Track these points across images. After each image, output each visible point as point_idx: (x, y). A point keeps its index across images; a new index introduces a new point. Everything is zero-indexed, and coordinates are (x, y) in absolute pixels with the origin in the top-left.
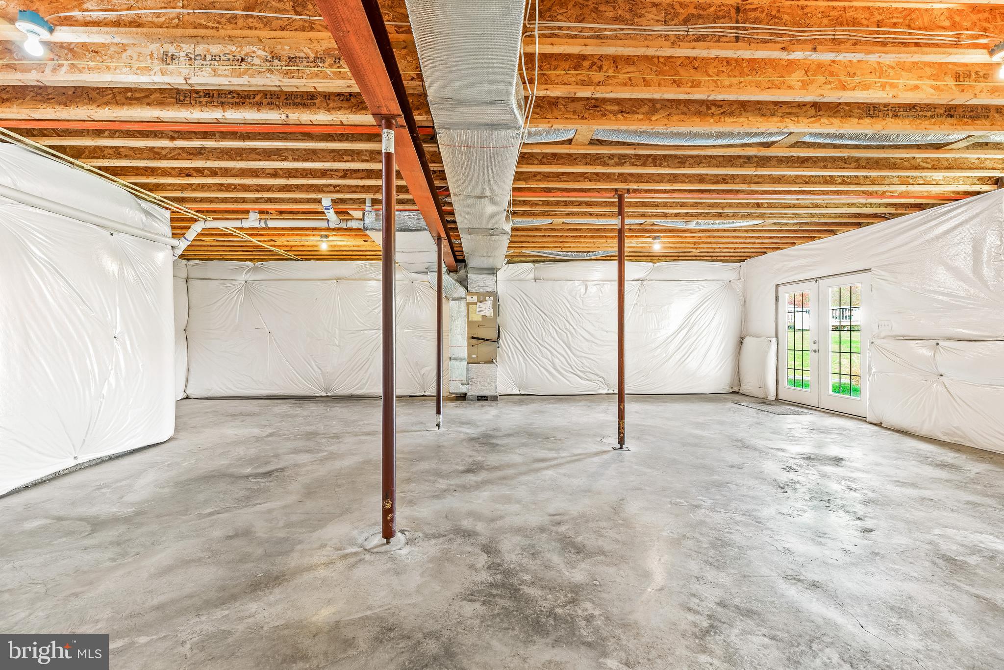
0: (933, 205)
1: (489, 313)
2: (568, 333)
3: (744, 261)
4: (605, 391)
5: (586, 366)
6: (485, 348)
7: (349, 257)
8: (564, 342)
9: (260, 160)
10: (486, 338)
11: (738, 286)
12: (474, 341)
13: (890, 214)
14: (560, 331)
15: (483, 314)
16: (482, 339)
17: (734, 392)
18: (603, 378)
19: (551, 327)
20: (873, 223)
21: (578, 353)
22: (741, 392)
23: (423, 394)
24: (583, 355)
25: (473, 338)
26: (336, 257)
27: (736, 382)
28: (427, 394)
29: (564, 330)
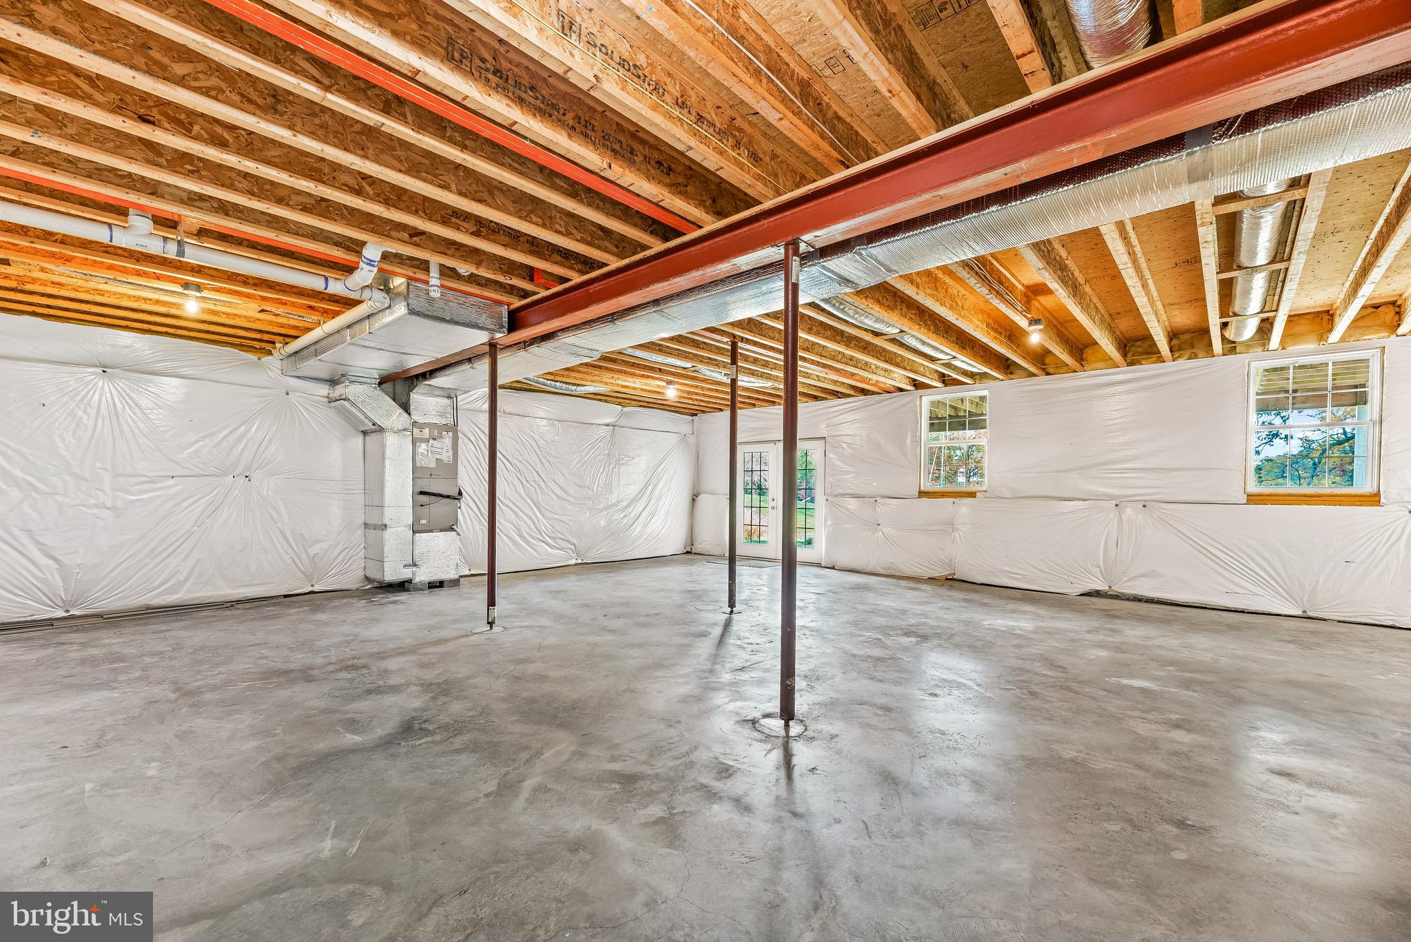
0: (873, 393)
1: (447, 456)
2: (537, 487)
3: (696, 415)
4: (573, 562)
5: (558, 531)
6: (441, 507)
7: (146, 326)
8: (530, 498)
9: (401, 171)
10: (446, 494)
11: (691, 440)
12: (424, 499)
13: (841, 393)
14: (528, 485)
15: (439, 457)
16: (440, 495)
17: (687, 552)
18: (574, 545)
19: (516, 479)
20: (826, 399)
21: (549, 514)
22: (694, 551)
23: (310, 589)
24: (555, 516)
25: (422, 493)
26: (108, 320)
27: (689, 543)
28: (316, 588)
29: (533, 483)
